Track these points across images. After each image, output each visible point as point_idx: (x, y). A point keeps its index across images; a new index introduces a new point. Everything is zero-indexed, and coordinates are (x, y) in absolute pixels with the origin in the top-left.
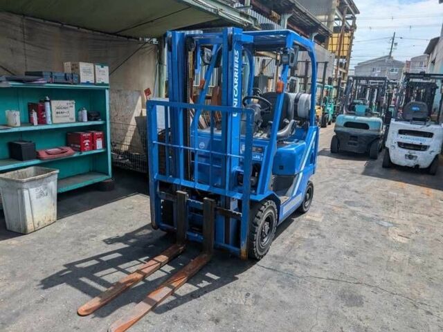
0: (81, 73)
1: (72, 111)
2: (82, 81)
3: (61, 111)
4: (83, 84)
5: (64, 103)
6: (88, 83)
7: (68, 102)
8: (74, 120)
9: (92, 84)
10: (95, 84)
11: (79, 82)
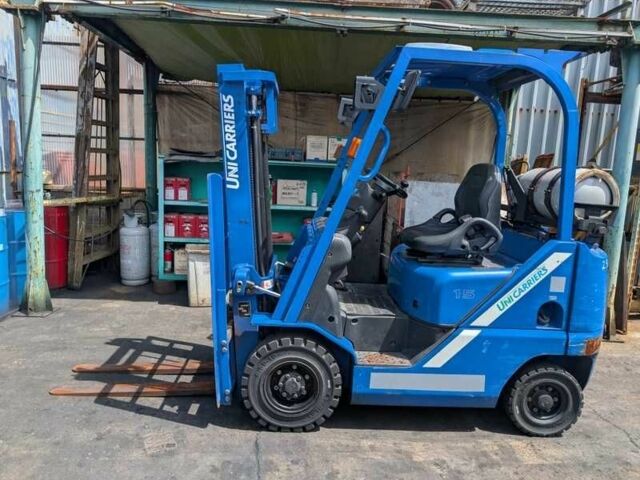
0: (308, 148)
1: (303, 192)
2: (308, 157)
3: (287, 191)
4: (310, 160)
5: (293, 183)
6: (317, 160)
7: (299, 182)
8: (305, 204)
9: (322, 161)
10: (327, 161)
11: (305, 159)
